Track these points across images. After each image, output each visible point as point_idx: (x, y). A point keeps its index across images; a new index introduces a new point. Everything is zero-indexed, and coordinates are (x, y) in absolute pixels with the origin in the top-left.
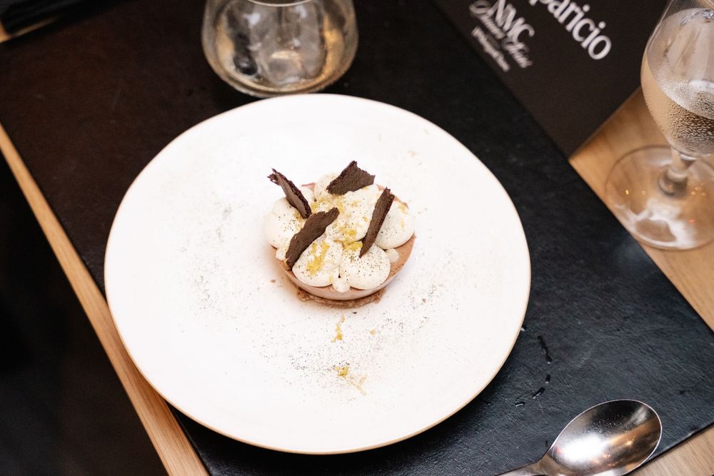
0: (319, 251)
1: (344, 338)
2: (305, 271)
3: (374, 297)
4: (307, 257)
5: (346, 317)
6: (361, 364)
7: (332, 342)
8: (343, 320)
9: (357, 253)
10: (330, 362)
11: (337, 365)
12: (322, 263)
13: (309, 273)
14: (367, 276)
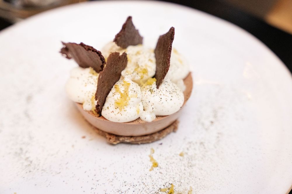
0: (122, 89)
1: (159, 165)
2: (114, 110)
3: (172, 127)
4: (113, 97)
5: (155, 148)
6: (182, 181)
7: (150, 170)
8: (153, 151)
9: (154, 86)
10: (155, 187)
11: (162, 187)
12: (128, 98)
13: (118, 110)
14: (169, 101)
